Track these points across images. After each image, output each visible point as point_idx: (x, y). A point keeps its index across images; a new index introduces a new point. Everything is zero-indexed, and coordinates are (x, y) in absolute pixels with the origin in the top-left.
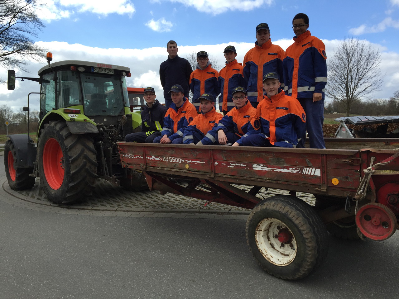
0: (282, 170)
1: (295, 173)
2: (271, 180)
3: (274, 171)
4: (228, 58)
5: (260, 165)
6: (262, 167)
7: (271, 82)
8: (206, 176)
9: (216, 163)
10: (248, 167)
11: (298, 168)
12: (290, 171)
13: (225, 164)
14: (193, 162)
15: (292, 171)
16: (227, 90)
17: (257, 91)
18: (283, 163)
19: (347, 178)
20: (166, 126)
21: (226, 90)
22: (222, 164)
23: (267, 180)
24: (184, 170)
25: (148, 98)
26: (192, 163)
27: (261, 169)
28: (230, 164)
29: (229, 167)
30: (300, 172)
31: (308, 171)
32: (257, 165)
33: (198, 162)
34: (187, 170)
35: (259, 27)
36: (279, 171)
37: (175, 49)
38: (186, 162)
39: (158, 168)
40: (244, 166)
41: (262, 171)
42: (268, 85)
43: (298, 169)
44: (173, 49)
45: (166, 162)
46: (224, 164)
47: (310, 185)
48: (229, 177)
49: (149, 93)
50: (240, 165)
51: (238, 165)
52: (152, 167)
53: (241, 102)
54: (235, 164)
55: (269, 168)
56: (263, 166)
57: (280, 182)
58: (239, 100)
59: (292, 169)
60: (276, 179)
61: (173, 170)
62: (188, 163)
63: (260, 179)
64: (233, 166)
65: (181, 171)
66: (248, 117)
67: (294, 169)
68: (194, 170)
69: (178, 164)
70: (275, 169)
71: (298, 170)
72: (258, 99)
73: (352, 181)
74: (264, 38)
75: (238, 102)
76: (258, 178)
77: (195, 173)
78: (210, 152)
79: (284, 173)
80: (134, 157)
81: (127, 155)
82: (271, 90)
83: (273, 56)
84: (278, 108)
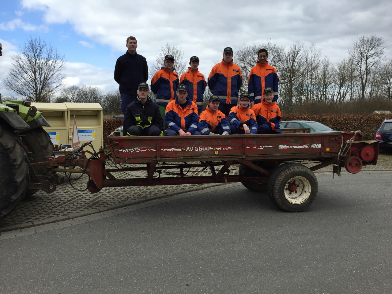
7: (269, 94)
9: (248, 148)
13: (256, 147)
14: (224, 148)
16: (196, 91)
17: (226, 96)
18: (299, 142)
19: (333, 147)
21: (195, 92)
22: (253, 147)
26: (222, 150)
27: (285, 148)
31: (314, 146)
33: (229, 148)
35: (226, 49)
36: (297, 148)
37: (135, 45)
44: (133, 44)
45: (190, 151)
47: (314, 153)
49: (143, 89)
53: (246, 104)
58: (245, 102)
61: (199, 157)
62: (217, 150)
63: (283, 154)
66: (250, 115)
70: (294, 147)
72: (227, 101)
73: (335, 148)
74: (229, 58)
77: (225, 157)
78: (243, 139)
79: (300, 148)
80: (141, 151)
81: (127, 150)
82: (269, 99)
83: (236, 72)
84: (272, 111)
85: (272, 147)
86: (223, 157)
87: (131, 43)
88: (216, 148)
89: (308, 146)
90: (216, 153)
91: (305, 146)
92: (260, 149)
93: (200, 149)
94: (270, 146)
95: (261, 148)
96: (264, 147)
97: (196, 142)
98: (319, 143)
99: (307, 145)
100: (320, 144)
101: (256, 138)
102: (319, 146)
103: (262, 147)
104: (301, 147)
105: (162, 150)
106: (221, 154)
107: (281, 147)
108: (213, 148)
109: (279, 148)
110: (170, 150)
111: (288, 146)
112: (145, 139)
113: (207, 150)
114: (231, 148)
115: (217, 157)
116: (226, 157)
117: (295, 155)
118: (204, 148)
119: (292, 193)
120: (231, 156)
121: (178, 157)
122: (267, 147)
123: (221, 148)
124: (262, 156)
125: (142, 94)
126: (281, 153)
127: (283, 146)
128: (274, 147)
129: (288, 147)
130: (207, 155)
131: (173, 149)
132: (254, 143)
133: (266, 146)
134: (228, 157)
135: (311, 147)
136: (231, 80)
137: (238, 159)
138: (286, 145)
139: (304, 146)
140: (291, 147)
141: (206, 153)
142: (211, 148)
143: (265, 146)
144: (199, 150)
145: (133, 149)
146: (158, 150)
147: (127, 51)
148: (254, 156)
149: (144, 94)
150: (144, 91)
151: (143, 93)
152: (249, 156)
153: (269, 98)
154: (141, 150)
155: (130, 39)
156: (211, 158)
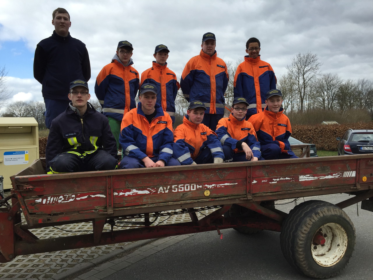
0: (327, 177)
3: (320, 179)
4: (162, 59)
5: (307, 175)
7: (275, 99)
8: (237, 199)
12: (333, 177)
14: (218, 185)
16: (166, 96)
17: (209, 102)
18: (327, 170)
19: (371, 175)
21: (164, 97)
23: (312, 189)
24: (200, 199)
26: (215, 187)
27: (307, 180)
28: (273, 179)
29: (271, 183)
31: (347, 174)
32: (303, 176)
33: (226, 184)
35: (207, 36)
36: (324, 178)
37: (66, 22)
38: (206, 187)
43: (340, 174)
44: (63, 20)
45: (165, 193)
46: (265, 181)
47: (347, 186)
48: (271, 194)
49: (80, 90)
52: (129, 207)
53: (242, 114)
56: (309, 177)
57: (324, 189)
58: (241, 111)
60: (321, 186)
61: (180, 202)
62: (208, 189)
63: (305, 189)
65: (195, 201)
66: (248, 130)
69: (189, 193)
70: (321, 177)
72: (210, 110)
74: (211, 48)
75: (239, 114)
77: (219, 199)
78: (248, 169)
79: (328, 179)
80: (78, 199)
81: (51, 199)
82: (275, 107)
83: (221, 68)
84: (280, 125)
85: (290, 180)
86: (217, 199)
87: (59, 18)
88: (206, 185)
89: (339, 176)
90: (207, 193)
91: (336, 176)
92: (273, 183)
93: (181, 189)
94: (287, 178)
95: (273, 181)
96: (278, 180)
97: (174, 178)
98: (353, 170)
99: (338, 174)
100: (355, 172)
101: (267, 167)
102: (353, 174)
103: (275, 180)
104: (330, 177)
105: (116, 194)
106: (214, 195)
107: (303, 178)
108: (201, 187)
109: (300, 180)
110: (130, 193)
111: (311, 176)
112: (85, 176)
113: (192, 189)
114: (229, 184)
115: (208, 200)
116: (222, 199)
117: (321, 190)
118: (187, 186)
119: (317, 246)
120: (229, 198)
121: (145, 205)
122: (283, 179)
123: (213, 185)
124: (276, 193)
125: (77, 99)
126: (302, 188)
127: (305, 177)
128: (292, 180)
129: (311, 178)
130: (192, 198)
131: (135, 191)
132: (264, 173)
133: (281, 179)
134: (225, 198)
135: (342, 175)
136: (215, 80)
137: (242, 200)
138: (309, 175)
139: (334, 175)
140: (316, 178)
141: (190, 195)
142: (198, 187)
143: (279, 178)
144: (179, 190)
145: (61, 197)
146: (109, 195)
147: (54, 32)
148: (264, 195)
149: (82, 99)
150: (82, 93)
151: (81, 97)
152: (255, 195)
153: (275, 105)
154: (77, 197)
155: (58, 12)
156: (198, 202)
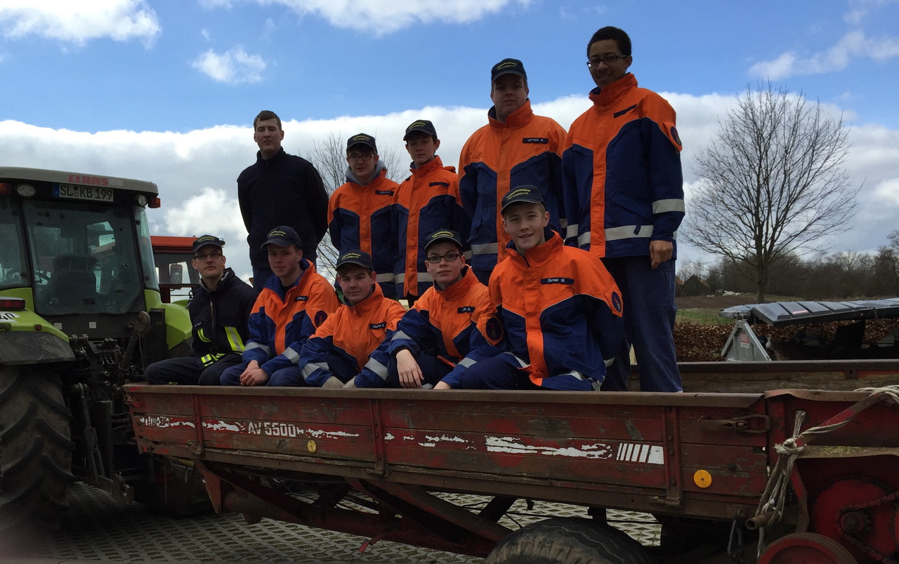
0: (563, 452)
1: (597, 457)
2: (535, 478)
3: (543, 453)
4: (417, 153)
5: (505, 438)
6: (511, 445)
7: (523, 212)
8: (362, 470)
9: (389, 437)
10: (472, 445)
11: (604, 445)
12: (584, 454)
13: (412, 439)
14: (328, 433)
15: (589, 453)
18: (563, 431)
19: (733, 469)
20: (254, 337)
22: (405, 438)
23: (525, 479)
24: (303, 456)
25: (206, 266)
26: (324, 437)
27: (508, 451)
28: (427, 437)
29: (422, 444)
30: (610, 455)
31: (631, 452)
32: (496, 439)
33: (340, 433)
34: (313, 455)
35: (499, 68)
36: (555, 454)
38: (310, 434)
39: (236, 453)
40: (463, 441)
41: (510, 454)
42: (517, 220)
43: (605, 448)
44: (267, 132)
45: (257, 435)
46: (409, 438)
47: (637, 489)
48: (425, 472)
49: (208, 251)
50: (451, 440)
51: (447, 439)
52: (219, 449)
53: (449, 269)
54: (440, 437)
55: (529, 447)
56: (512, 442)
57: (559, 484)
58: (442, 263)
59: (588, 447)
60: (547, 475)
61: (276, 456)
62: (313, 438)
63: (505, 475)
64: (432, 442)
65: (297, 458)
66: (468, 312)
67: (594, 447)
68: (330, 457)
69: (288, 440)
70: (545, 448)
71: (605, 451)
73: (745, 475)
75: (439, 270)
76: (500, 474)
77: (332, 462)
78: (371, 406)
79: (568, 457)
80: (172, 425)
81: (151, 420)
83: (536, 146)
85: (465, 444)
86: (328, 462)
88: (310, 431)
89: (602, 452)
90: (312, 447)
91: (591, 452)
93: (276, 431)
94: (457, 439)
96: (437, 439)
99: (600, 448)
101: (409, 405)
104: (572, 452)
105: (204, 425)
106: (323, 452)
107: (496, 445)
108: (302, 431)
109: (489, 449)
110: (216, 427)
111: (519, 442)
113: (291, 435)
114: (343, 434)
115: (314, 461)
116: (337, 463)
118: (283, 427)
120: (348, 463)
123: (321, 432)
127: (500, 442)
128: (469, 444)
129: (518, 449)
130: (290, 451)
131: (222, 424)
132: (406, 420)
133: (444, 438)
134: (341, 464)
138: (510, 439)
140: (531, 449)
141: (288, 445)
142: (299, 431)
144: (274, 433)
146: (198, 425)
149: (213, 265)
150: (212, 255)
151: (211, 262)
152: (394, 468)
153: (522, 230)
154: (171, 421)
156: (301, 461)
